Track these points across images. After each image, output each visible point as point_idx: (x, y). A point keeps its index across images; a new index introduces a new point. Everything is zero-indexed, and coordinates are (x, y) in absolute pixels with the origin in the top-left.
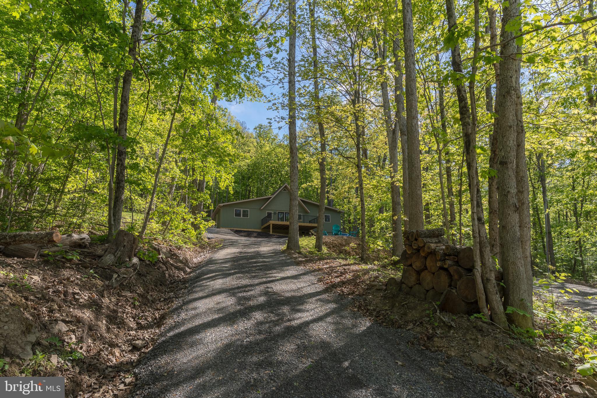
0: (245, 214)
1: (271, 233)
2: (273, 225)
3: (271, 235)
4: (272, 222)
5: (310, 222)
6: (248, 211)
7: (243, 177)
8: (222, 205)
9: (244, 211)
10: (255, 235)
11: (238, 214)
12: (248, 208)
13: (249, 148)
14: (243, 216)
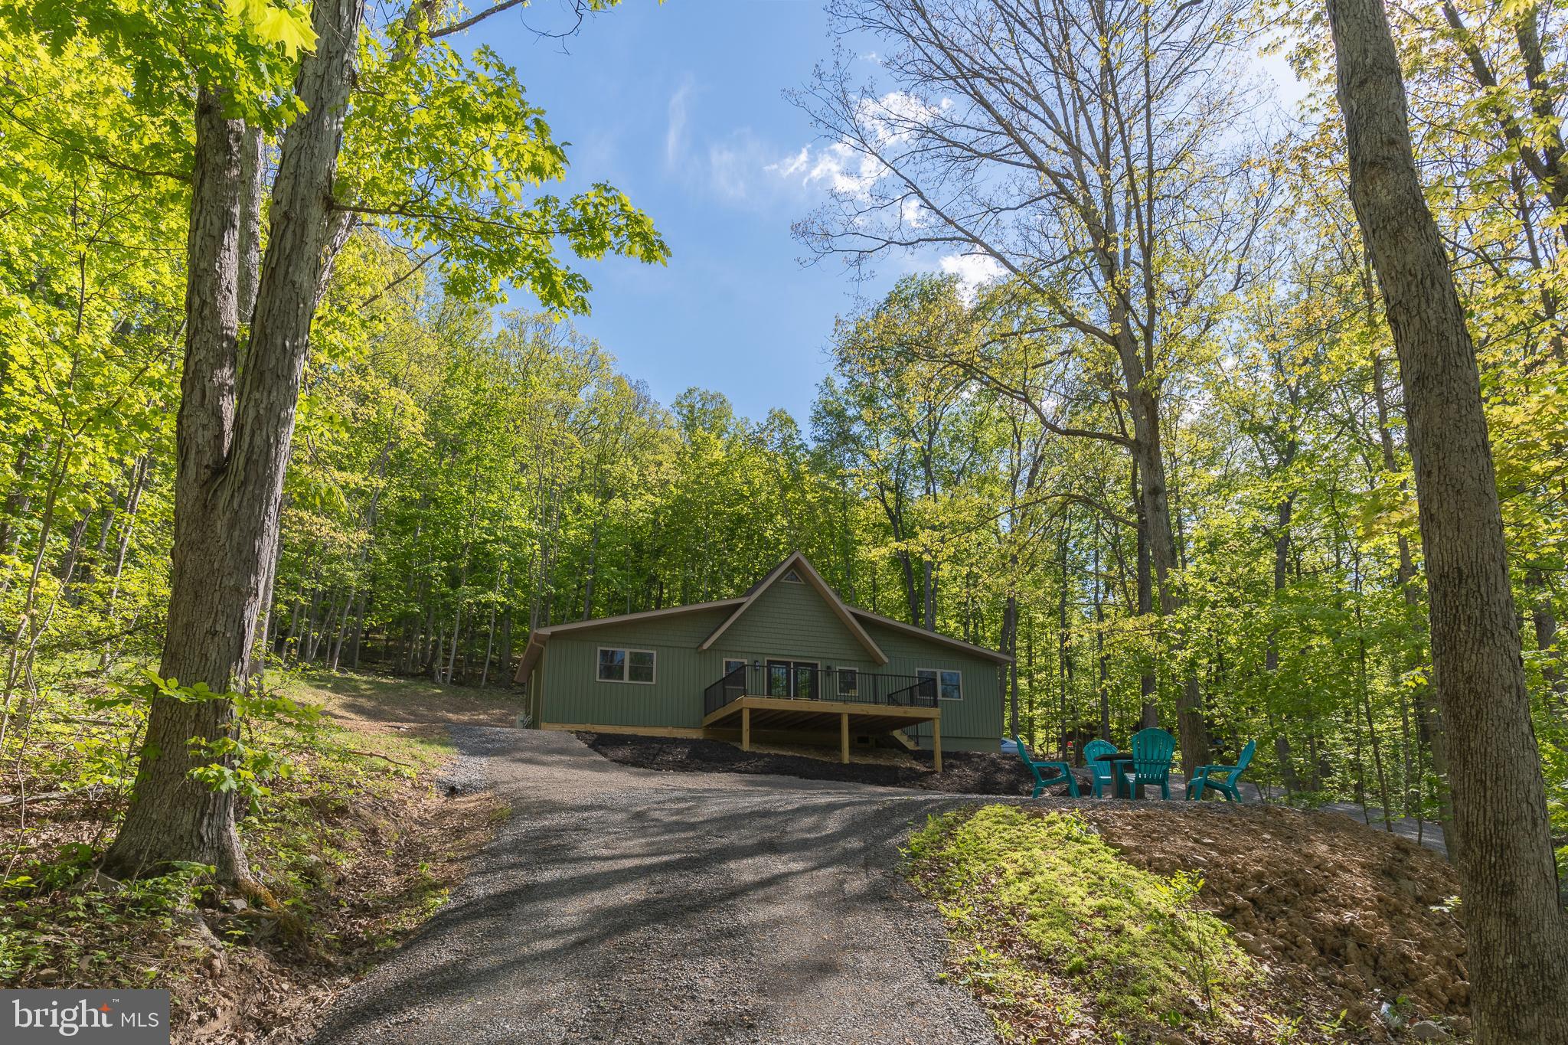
0: (641, 669)
1: (746, 746)
2: (752, 711)
3: (747, 756)
4: (750, 702)
5: (892, 700)
6: (651, 655)
7: (638, 547)
8: (547, 631)
9: (635, 658)
10: (680, 754)
11: (611, 670)
12: (652, 646)
13: (659, 457)
14: (631, 678)
